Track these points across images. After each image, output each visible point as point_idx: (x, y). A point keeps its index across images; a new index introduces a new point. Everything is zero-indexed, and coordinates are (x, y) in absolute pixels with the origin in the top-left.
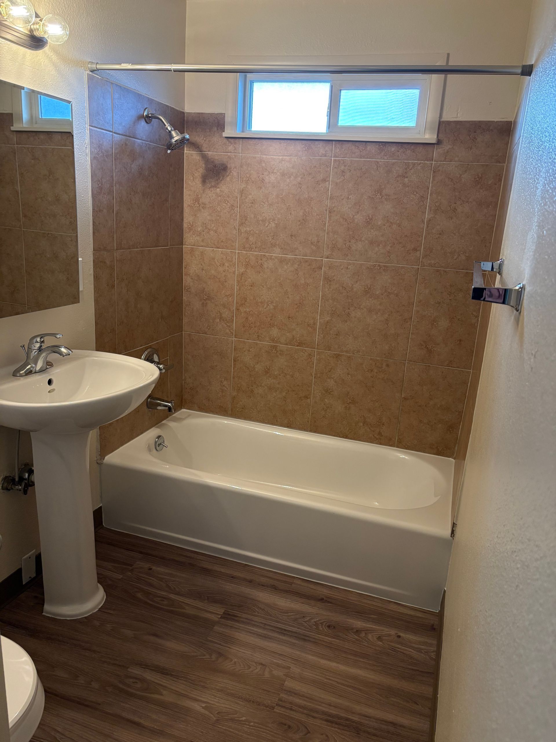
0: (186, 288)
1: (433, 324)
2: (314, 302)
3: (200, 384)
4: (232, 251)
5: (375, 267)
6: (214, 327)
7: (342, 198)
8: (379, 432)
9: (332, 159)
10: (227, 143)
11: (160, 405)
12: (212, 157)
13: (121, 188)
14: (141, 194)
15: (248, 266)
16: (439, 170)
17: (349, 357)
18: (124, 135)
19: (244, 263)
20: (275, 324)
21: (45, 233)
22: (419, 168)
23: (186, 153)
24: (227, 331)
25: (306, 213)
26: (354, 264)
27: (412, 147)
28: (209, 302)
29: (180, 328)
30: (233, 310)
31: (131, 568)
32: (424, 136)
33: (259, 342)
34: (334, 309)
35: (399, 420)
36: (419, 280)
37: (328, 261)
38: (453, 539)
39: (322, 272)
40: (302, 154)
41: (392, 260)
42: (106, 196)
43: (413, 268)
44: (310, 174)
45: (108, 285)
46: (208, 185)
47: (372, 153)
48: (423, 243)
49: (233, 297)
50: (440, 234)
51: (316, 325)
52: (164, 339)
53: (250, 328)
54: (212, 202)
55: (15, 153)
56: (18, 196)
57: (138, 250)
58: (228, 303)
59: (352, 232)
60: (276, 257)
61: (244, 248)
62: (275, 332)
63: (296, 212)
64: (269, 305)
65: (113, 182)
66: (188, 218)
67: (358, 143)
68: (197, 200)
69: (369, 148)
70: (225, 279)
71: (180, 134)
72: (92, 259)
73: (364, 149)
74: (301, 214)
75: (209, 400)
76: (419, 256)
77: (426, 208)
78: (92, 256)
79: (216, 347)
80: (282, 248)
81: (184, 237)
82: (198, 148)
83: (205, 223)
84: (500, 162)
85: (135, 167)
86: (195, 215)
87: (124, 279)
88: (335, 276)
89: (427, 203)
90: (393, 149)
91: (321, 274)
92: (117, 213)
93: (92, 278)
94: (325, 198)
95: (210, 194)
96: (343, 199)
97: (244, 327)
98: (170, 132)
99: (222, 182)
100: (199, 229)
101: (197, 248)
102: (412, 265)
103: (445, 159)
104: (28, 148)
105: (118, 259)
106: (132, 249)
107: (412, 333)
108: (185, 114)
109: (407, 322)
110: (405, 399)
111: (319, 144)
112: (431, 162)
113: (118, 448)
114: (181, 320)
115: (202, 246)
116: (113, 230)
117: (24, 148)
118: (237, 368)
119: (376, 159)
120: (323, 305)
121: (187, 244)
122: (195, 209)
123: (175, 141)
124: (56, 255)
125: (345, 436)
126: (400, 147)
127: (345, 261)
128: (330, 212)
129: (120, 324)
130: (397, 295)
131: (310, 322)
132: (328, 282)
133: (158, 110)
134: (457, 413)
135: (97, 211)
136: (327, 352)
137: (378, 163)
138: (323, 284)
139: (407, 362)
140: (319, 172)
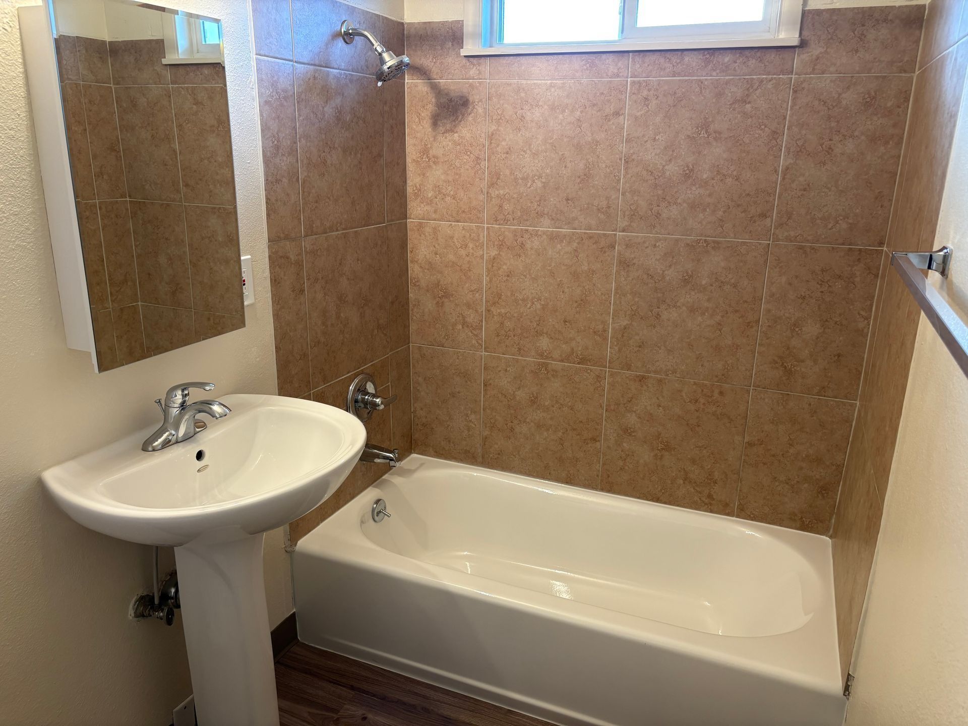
0: (414, 281)
1: (795, 330)
2: (604, 298)
3: (437, 418)
4: (478, 226)
5: (699, 243)
6: (454, 336)
7: (645, 139)
8: (709, 493)
9: (629, 81)
10: (468, 64)
11: (378, 456)
12: (445, 86)
13: (308, 144)
14: (340, 149)
15: (502, 246)
16: (803, 88)
17: (660, 381)
18: (312, 65)
19: (496, 243)
20: (545, 331)
21: (214, 208)
22: (770, 86)
23: (407, 83)
24: (474, 342)
25: (589, 164)
26: (665, 239)
27: (759, 54)
28: (447, 300)
29: (405, 339)
30: (482, 312)
31: (336, 716)
32: (778, 36)
33: (520, 358)
34: (634, 308)
35: (741, 477)
36: (769, 263)
37: (624, 235)
38: (848, 699)
39: (615, 252)
40: (582, 76)
41: (727, 233)
42: (285, 158)
43: (760, 244)
44: (594, 105)
45: (293, 291)
46: (442, 129)
47: (692, 68)
48: (776, 205)
49: (481, 293)
50: (805, 190)
51: (607, 332)
52: (382, 358)
53: (507, 338)
54: (447, 154)
55: (170, 97)
56: (176, 158)
57: (338, 234)
58: (473, 302)
59: (662, 192)
60: (544, 233)
61: (496, 220)
62: (544, 343)
63: (573, 163)
64: (535, 303)
65: (296, 136)
66: (413, 179)
67: (669, 53)
68: (425, 151)
69: (687, 59)
70: (469, 267)
71: (395, 57)
72: (267, 255)
73: (680, 62)
74: (581, 166)
75: (449, 441)
76: (769, 225)
77: (781, 150)
78: (267, 250)
79: (458, 365)
80: (553, 219)
81: (409, 207)
82: (424, 75)
83: (439, 186)
84: (905, 72)
85: (329, 110)
86: (424, 175)
87: (318, 280)
88: (635, 258)
89: (783, 142)
90: (726, 59)
91: (614, 256)
92: (304, 182)
93: (268, 283)
94: (618, 140)
95: (444, 143)
96: (646, 141)
97: (498, 336)
98: (380, 54)
99: (461, 123)
100: (430, 195)
101: (428, 222)
102: (759, 239)
103: (814, 69)
104: (187, 88)
105: (308, 250)
106: (330, 232)
107: (759, 344)
108: (405, 26)
109: (752, 327)
110: (750, 444)
111: (608, 59)
112: (789, 76)
113: (318, 524)
114: (406, 327)
115: (435, 220)
116: (298, 208)
117: (183, 89)
118: (488, 396)
119: (698, 76)
120: (618, 302)
121: (412, 217)
122: (422, 165)
123: (388, 68)
124: (231, 237)
125: (656, 498)
126: (738, 55)
127: (651, 235)
128: (626, 162)
129: (315, 345)
130: (735, 286)
131: (597, 327)
132: (624, 268)
133: (364, 22)
134: (834, 468)
135: (272, 182)
136: (624, 373)
137: (702, 83)
138: (617, 271)
139: (752, 388)
140: (609, 101)
